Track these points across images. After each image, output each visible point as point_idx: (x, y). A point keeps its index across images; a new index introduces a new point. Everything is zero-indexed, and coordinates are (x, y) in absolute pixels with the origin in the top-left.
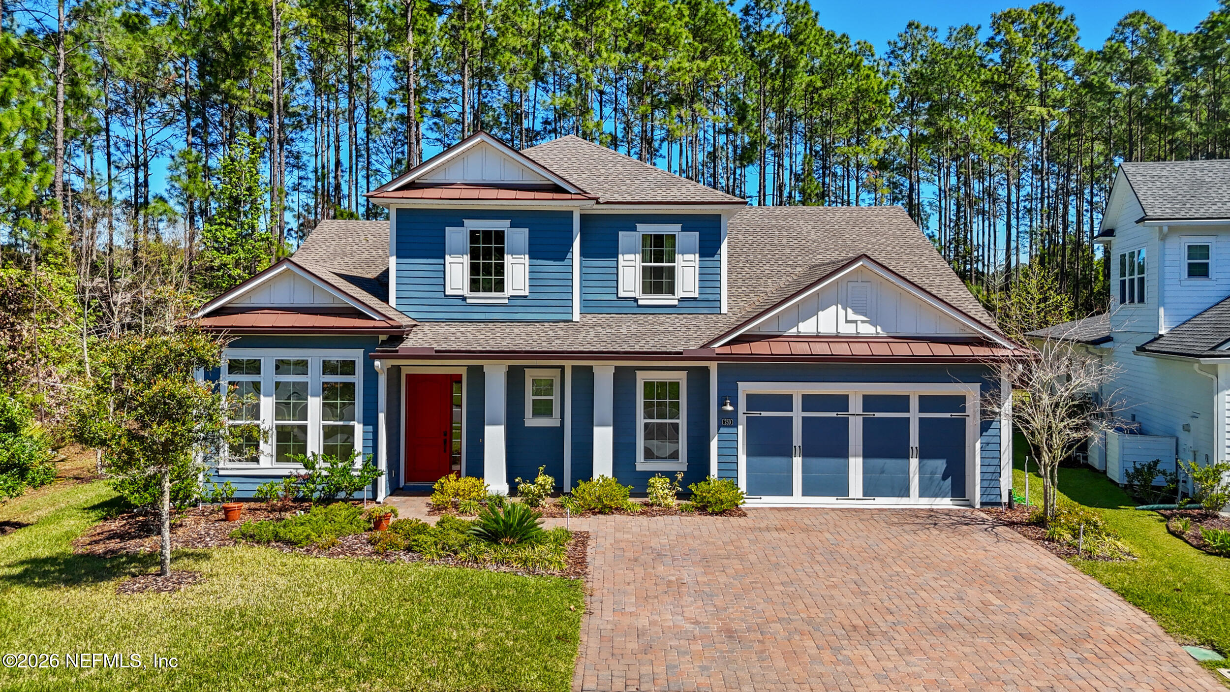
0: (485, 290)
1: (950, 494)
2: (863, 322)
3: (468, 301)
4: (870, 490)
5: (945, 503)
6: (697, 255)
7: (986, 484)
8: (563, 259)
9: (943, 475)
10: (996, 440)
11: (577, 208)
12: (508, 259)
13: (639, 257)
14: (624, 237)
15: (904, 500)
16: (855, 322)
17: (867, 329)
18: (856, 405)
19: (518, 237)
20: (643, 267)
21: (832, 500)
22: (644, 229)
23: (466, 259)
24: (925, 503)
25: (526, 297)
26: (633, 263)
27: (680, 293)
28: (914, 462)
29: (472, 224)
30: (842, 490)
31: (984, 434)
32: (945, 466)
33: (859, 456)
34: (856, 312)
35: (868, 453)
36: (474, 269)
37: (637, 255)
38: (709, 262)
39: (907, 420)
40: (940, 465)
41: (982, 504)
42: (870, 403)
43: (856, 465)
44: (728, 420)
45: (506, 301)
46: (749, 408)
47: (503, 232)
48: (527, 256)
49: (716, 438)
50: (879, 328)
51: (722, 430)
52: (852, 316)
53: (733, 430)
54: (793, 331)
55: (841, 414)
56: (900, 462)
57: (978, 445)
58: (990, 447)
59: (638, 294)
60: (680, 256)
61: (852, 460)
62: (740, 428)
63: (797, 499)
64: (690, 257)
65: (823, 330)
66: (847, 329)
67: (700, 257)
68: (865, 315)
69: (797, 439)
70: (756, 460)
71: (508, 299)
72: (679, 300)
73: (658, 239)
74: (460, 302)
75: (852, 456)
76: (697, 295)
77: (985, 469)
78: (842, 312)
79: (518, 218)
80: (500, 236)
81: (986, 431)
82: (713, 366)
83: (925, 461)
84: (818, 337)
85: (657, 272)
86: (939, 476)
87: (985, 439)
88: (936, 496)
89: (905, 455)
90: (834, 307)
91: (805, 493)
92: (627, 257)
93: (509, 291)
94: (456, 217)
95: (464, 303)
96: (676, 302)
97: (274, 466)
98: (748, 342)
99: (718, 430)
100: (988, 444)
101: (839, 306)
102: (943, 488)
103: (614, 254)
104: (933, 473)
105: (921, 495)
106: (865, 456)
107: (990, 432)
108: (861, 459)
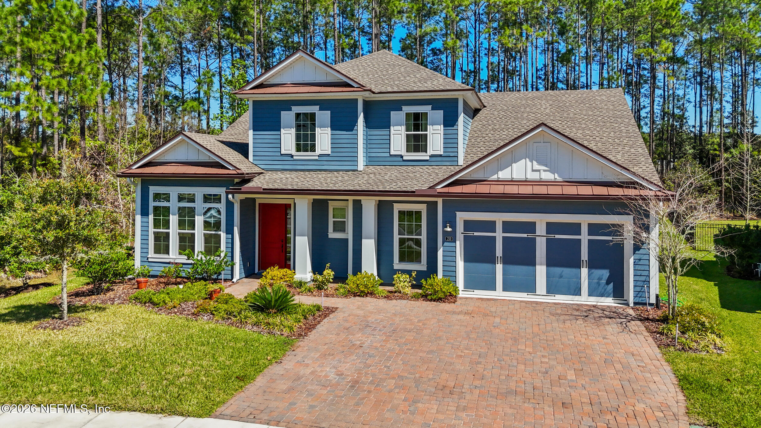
0: (304, 151)
1: (612, 295)
2: (545, 171)
3: (295, 158)
4: (551, 290)
5: (609, 302)
6: (442, 126)
7: (638, 289)
8: (352, 130)
9: (607, 281)
10: (646, 257)
11: (360, 97)
12: (318, 130)
13: (404, 128)
14: (394, 115)
15: (577, 298)
16: (539, 171)
17: (548, 176)
18: (541, 229)
19: (323, 116)
20: (407, 135)
21: (524, 295)
22: (408, 109)
23: (293, 131)
24: (593, 301)
25: (329, 155)
26: (399, 132)
27: (430, 152)
28: (584, 271)
29: (297, 109)
30: (531, 288)
31: (637, 252)
32: (608, 274)
33: (544, 265)
34: (540, 163)
35: (550, 263)
36: (298, 138)
37: (403, 127)
38: (450, 130)
39: (580, 240)
40: (605, 273)
41: (635, 303)
42: (551, 227)
43: (541, 271)
44: (450, 237)
45: (317, 158)
46: (466, 229)
47: (315, 113)
48: (329, 129)
49: (441, 250)
50: (556, 175)
51: (446, 244)
52: (536, 166)
53: (453, 244)
54: (495, 177)
55: (531, 236)
56: (574, 271)
57: (632, 261)
58: (642, 262)
59: (403, 152)
60: (431, 126)
61: (538, 267)
62: (458, 243)
63: (499, 293)
64: (438, 127)
65: (516, 177)
66: (532, 176)
67: (444, 127)
68: (546, 166)
69: (499, 252)
70: (471, 265)
71: (318, 156)
72: (430, 157)
73: (417, 116)
74: (290, 158)
75: (538, 265)
76: (442, 153)
77: (638, 278)
78: (529, 164)
79: (324, 105)
80: (313, 116)
81: (639, 250)
82: (440, 201)
83: (593, 271)
84: (512, 182)
85: (417, 138)
86: (604, 281)
87: (637, 257)
88: (602, 295)
89: (578, 266)
90: (524, 160)
91: (505, 289)
92: (397, 128)
93: (318, 151)
94: (287, 105)
95: (292, 159)
96: (428, 158)
97: (177, 257)
98: (462, 185)
99: (443, 244)
100: (640, 260)
101: (527, 159)
102: (608, 289)
103: (387, 126)
104: (600, 279)
105: (590, 295)
106: (548, 265)
107: (641, 251)
108: (545, 267)
